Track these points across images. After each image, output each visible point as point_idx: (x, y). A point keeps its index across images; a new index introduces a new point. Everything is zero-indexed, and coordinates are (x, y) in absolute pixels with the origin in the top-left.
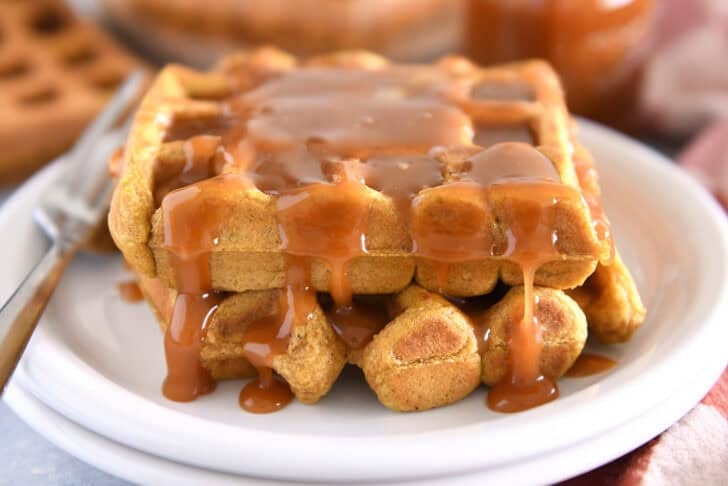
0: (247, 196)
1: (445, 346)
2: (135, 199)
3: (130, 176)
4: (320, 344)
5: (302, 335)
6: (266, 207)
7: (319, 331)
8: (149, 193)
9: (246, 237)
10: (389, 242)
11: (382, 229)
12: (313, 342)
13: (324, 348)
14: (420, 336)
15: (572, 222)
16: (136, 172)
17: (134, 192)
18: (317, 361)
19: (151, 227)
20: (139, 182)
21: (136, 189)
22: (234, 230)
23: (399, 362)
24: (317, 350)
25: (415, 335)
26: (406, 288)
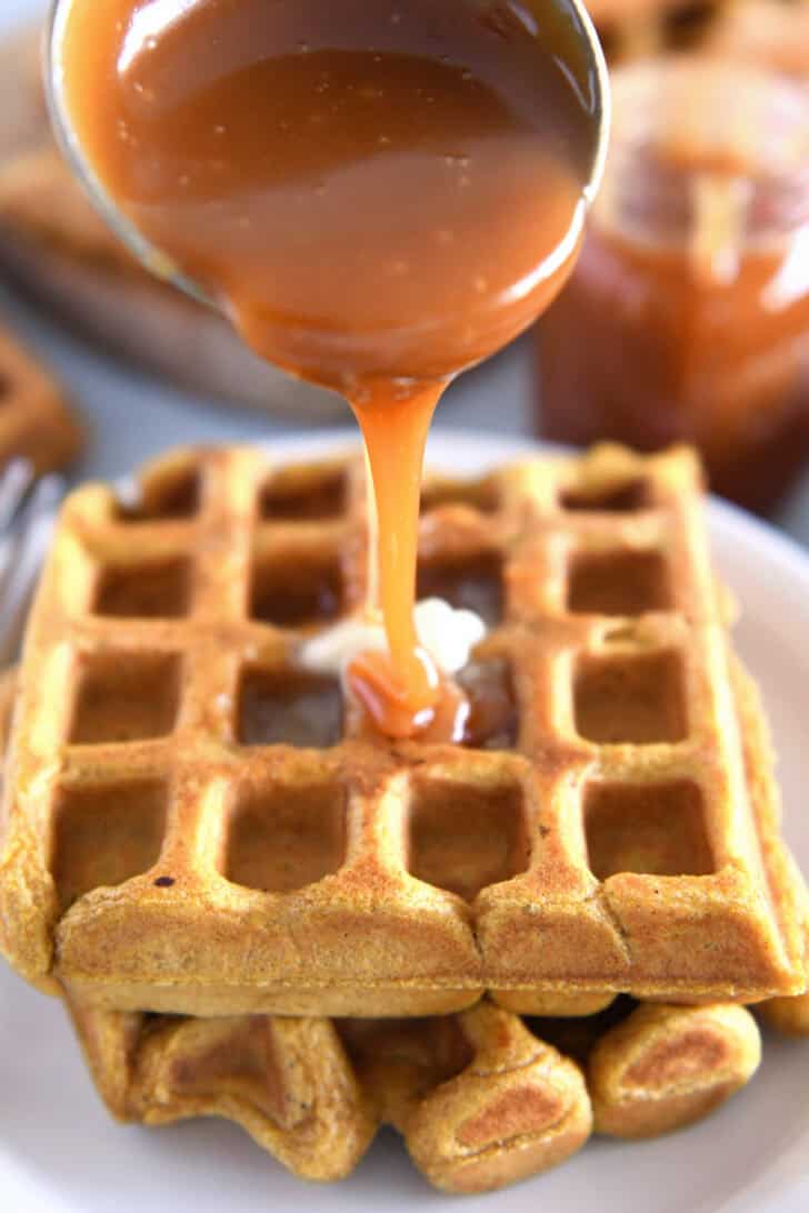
0: (209, 907)
1: (538, 1117)
2: (26, 897)
3: (16, 845)
4: (338, 1118)
5: (309, 1102)
6: (243, 920)
7: (336, 1095)
8: (47, 878)
9: (212, 964)
10: (446, 965)
11: (434, 949)
12: (327, 1115)
13: (344, 1124)
14: (499, 1111)
15: (747, 938)
16: (23, 836)
17: (22, 882)
18: (333, 1149)
19: (55, 946)
20: (30, 857)
21: (26, 874)
22: (192, 953)
23: (464, 1151)
24: (334, 1129)
25: (489, 1112)
26: (474, 1008)
